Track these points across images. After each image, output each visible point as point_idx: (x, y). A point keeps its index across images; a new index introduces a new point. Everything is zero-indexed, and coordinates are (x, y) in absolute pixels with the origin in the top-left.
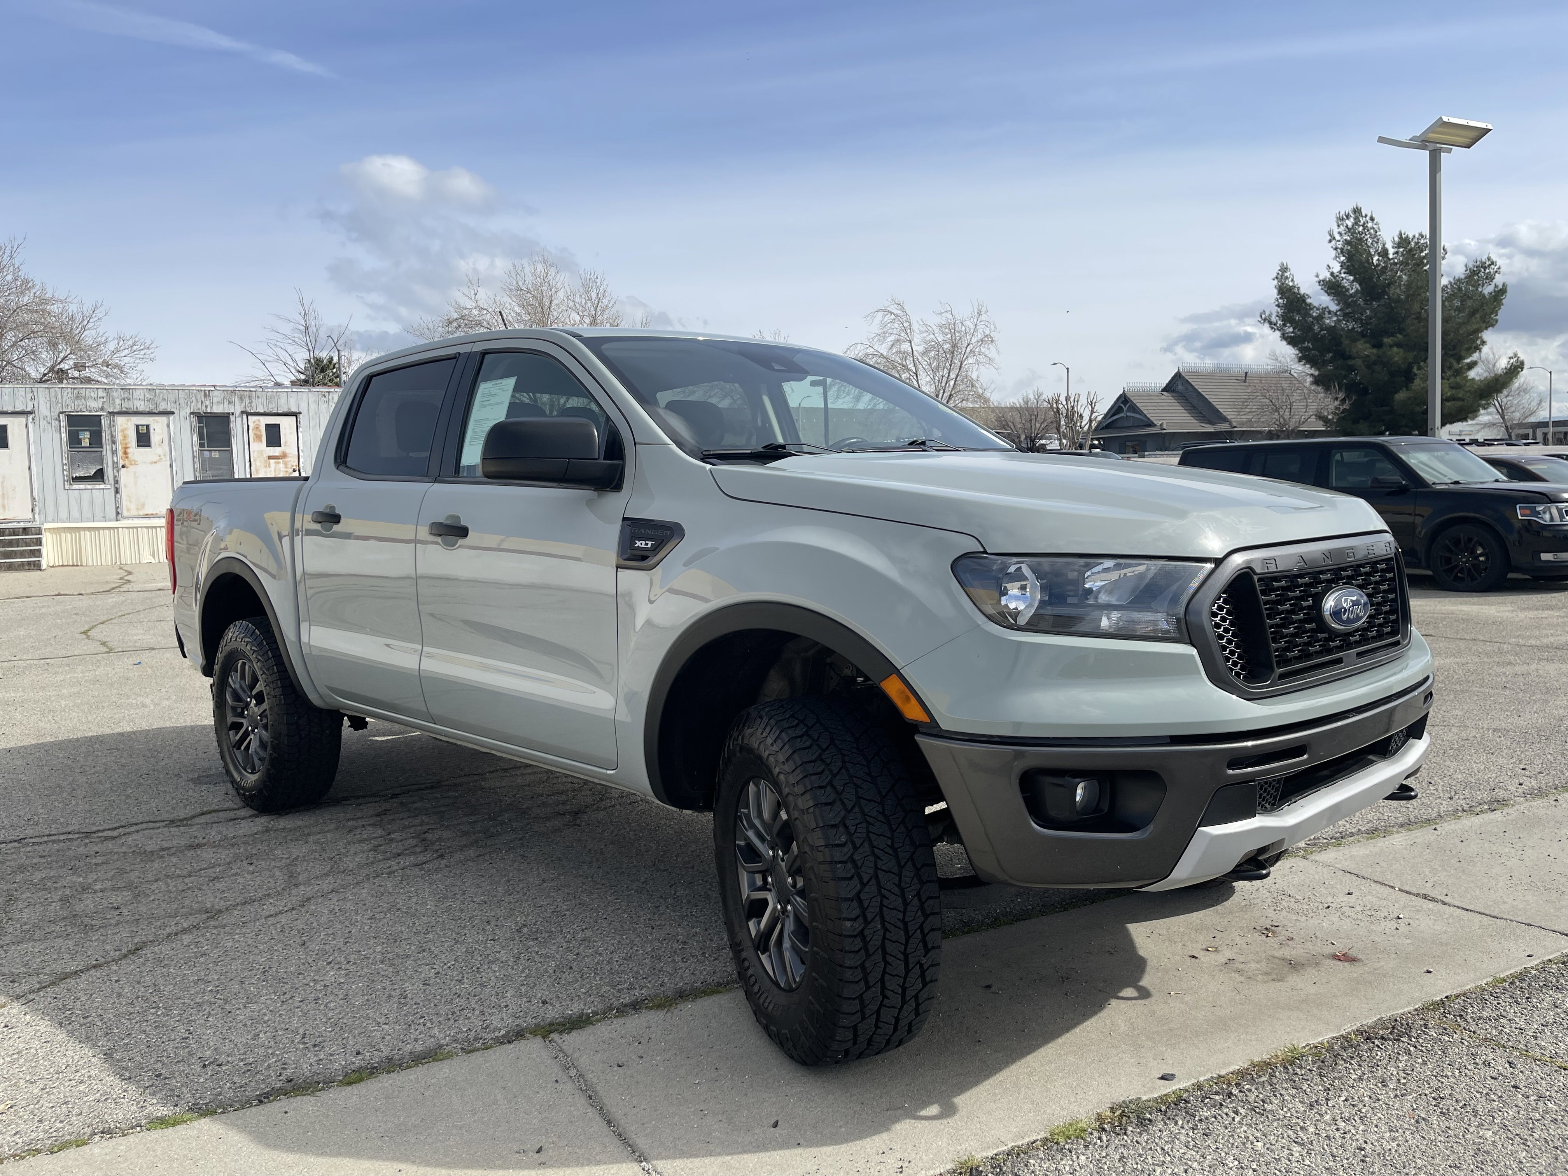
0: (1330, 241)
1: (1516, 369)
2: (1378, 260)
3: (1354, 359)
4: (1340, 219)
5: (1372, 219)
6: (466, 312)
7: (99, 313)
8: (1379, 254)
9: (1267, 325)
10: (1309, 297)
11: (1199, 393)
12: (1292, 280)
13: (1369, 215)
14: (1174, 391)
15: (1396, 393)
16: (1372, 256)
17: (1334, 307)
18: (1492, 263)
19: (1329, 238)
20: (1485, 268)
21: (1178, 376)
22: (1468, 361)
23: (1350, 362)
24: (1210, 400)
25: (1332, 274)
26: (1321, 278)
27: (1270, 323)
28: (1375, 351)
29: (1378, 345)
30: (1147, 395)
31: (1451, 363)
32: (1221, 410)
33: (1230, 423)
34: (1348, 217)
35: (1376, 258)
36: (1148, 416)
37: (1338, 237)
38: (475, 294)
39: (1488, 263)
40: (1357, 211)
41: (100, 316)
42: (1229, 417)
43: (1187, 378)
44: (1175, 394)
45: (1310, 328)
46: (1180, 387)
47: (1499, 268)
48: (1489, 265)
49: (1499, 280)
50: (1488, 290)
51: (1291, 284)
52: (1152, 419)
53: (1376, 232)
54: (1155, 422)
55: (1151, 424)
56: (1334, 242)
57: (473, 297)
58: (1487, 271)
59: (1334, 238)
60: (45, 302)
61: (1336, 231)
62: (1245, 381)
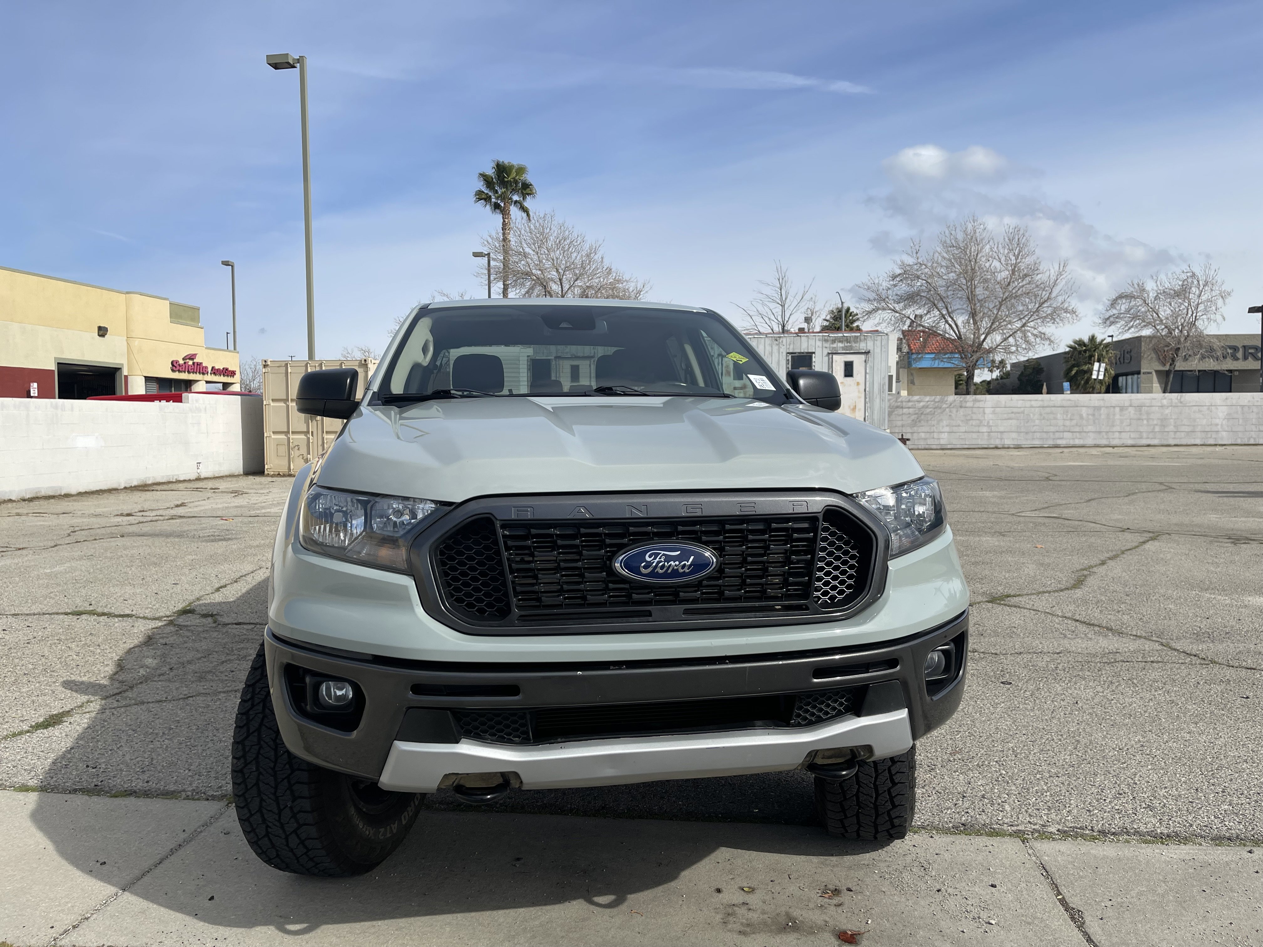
6: (908, 268)
7: (646, 289)
38: (917, 253)
41: (647, 289)
57: (915, 255)
60: (619, 281)
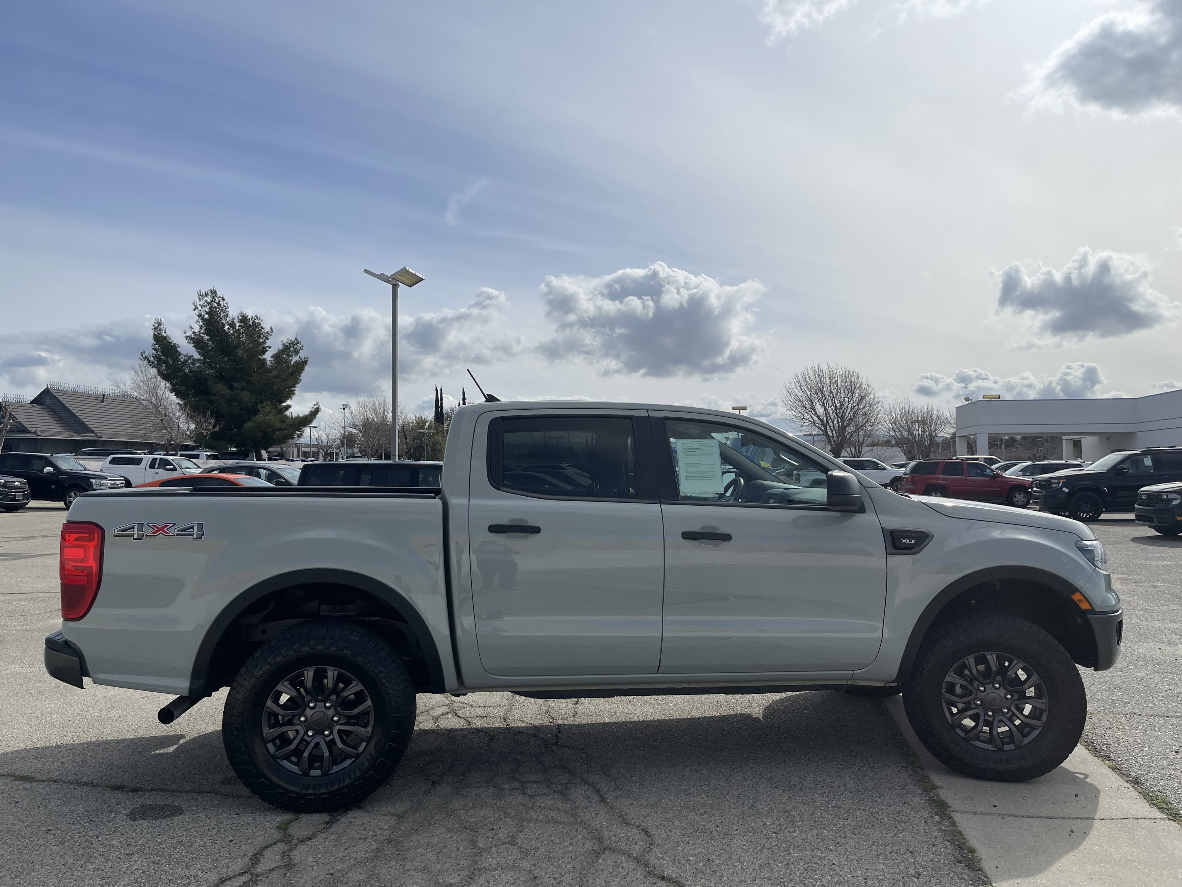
0: (195, 310)
1: (315, 413)
2: (228, 329)
3: (214, 395)
4: (201, 296)
5: (223, 299)
8: (229, 325)
9: (146, 362)
10: (179, 347)
11: (67, 408)
12: (165, 332)
13: (221, 296)
14: (42, 404)
15: (246, 422)
16: (224, 326)
17: (197, 356)
18: (298, 343)
19: (194, 307)
20: (294, 345)
21: (46, 392)
22: (285, 404)
23: (213, 398)
24: (77, 414)
25: (194, 333)
26: (188, 334)
27: (149, 361)
28: (229, 391)
29: (231, 388)
30: (20, 406)
31: (276, 405)
32: (86, 423)
33: (95, 434)
34: (206, 295)
35: (226, 328)
36: (23, 423)
37: (200, 308)
39: (296, 342)
40: (214, 293)
42: (93, 429)
43: (55, 394)
44: (43, 407)
45: (180, 369)
46: (48, 401)
47: (302, 347)
48: (296, 344)
49: (302, 354)
50: (295, 359)
51: (165, 335)
52: (27, 426)
53: (226, 309)
54: (30, 429)
55: (25, 430)
56: (197, 310)
58: (295, 347)
59: (197, 308)
61: (198, 303)
62: (102, 401)
